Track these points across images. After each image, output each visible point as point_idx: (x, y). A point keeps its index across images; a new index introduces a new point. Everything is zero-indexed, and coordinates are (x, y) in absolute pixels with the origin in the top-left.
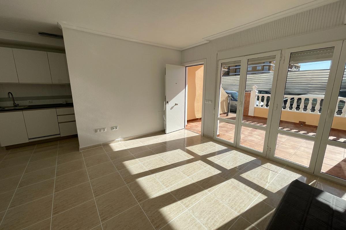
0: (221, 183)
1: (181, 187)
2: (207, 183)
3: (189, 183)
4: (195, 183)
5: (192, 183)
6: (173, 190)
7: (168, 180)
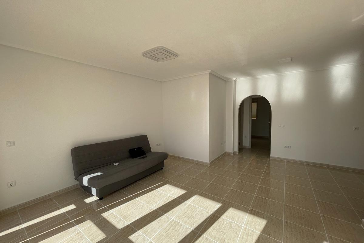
0: (137, 220)
1: (177, 207)
2: (153, 217)
3: (170, 212)
4: (165, 213)
5: (168, 213)
6: (184, 203)
7: (192, 211)
